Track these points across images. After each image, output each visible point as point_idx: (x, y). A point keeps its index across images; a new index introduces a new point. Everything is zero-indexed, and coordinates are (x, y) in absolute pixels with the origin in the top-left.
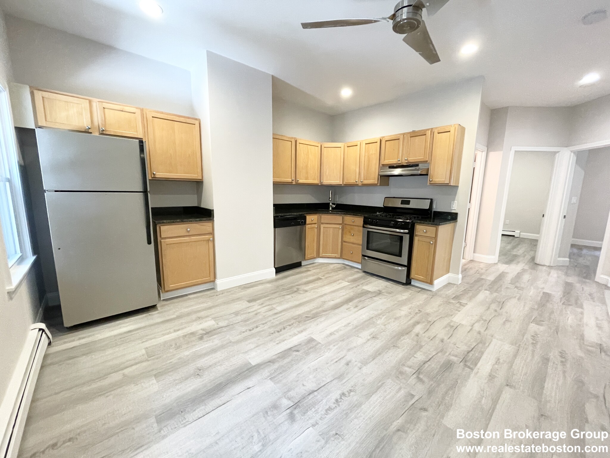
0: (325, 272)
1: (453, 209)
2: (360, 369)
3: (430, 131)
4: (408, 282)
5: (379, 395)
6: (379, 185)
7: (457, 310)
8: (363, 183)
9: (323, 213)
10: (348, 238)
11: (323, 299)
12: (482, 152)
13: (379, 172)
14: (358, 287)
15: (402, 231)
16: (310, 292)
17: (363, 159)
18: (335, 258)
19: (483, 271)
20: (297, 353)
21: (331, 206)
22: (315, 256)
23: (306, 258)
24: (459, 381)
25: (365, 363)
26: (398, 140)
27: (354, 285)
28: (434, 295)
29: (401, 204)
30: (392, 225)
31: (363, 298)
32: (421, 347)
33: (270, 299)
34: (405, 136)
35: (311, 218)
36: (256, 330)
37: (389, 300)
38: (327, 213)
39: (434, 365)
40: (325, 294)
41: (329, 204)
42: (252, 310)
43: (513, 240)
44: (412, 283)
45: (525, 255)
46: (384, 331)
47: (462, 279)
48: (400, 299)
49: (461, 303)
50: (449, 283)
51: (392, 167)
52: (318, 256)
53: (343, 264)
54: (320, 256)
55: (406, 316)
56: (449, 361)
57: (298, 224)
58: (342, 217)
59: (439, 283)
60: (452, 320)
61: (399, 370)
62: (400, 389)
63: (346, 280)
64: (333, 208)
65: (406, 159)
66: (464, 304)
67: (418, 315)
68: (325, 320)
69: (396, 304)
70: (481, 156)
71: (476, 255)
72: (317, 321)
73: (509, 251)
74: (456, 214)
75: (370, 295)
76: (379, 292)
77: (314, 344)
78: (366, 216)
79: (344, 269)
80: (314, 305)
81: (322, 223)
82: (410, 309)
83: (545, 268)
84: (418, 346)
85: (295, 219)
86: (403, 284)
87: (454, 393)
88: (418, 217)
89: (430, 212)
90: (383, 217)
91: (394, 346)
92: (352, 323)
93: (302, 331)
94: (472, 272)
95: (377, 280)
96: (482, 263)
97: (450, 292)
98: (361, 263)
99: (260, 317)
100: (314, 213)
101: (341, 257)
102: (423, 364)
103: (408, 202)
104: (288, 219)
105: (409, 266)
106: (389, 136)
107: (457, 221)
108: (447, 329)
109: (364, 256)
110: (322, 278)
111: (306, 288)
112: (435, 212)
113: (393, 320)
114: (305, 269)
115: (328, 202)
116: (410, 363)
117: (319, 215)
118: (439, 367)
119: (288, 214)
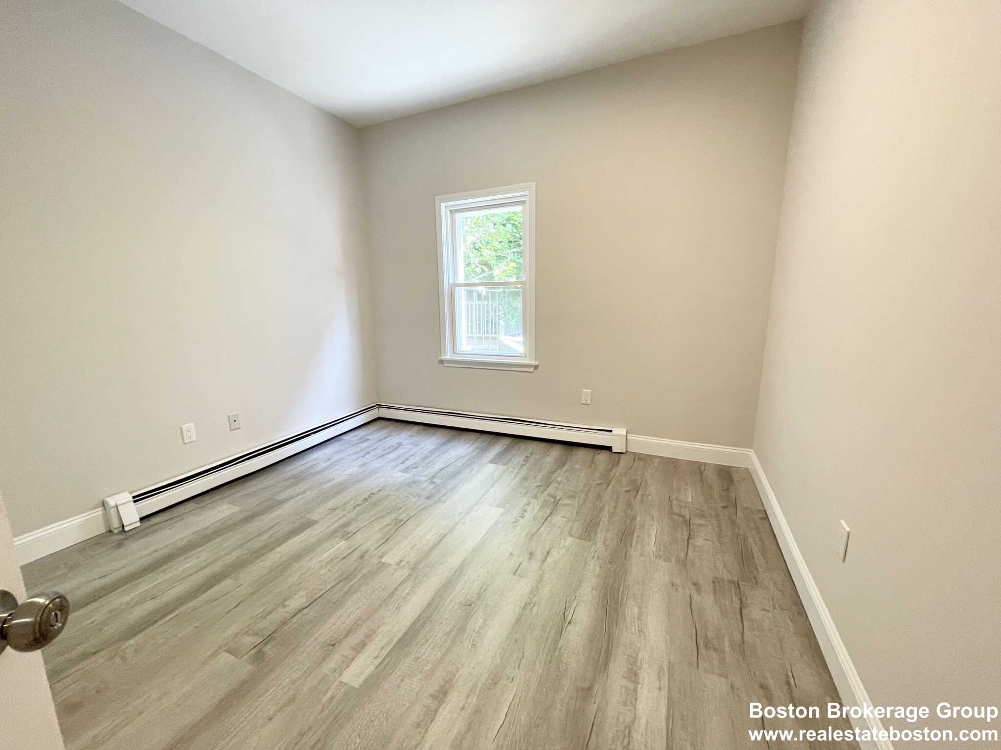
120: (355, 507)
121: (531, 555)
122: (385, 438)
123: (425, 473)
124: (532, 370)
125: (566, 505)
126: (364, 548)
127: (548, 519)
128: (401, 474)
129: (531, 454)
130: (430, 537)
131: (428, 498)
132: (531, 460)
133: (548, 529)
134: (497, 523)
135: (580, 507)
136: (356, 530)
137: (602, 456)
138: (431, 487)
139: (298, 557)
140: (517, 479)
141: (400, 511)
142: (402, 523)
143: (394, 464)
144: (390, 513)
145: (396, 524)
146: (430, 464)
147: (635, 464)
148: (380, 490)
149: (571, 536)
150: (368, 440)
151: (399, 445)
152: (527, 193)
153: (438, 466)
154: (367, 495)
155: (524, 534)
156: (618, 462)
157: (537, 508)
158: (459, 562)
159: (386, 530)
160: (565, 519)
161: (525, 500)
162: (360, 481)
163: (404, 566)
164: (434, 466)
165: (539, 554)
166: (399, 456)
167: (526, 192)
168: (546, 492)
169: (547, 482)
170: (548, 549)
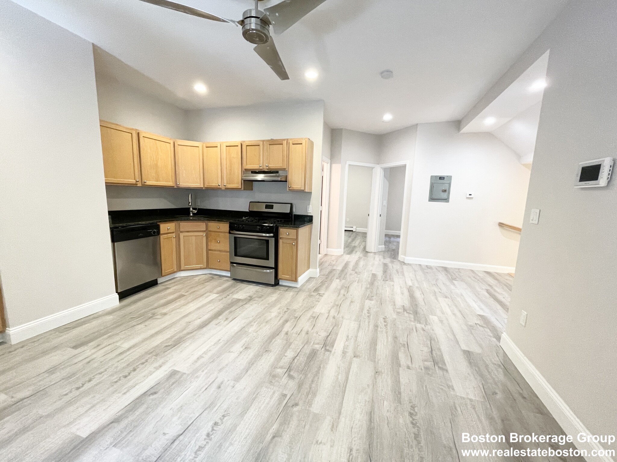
0: (189, 287)
1: (309, 212)
2: (233, 387)
3: (286, 141)
4: (277, 283)
5: (254, 408)
6: (243, 189)
7: (317, 301)
8: (226, 187)
9: (181, 220)
10: (213, 246)
11: (187, 319)
12: (327, 163)
13: (242, 177)
14: (228, 297)
15: (268, 235)
16: (169, 315)
17: (224, 162)
18: (201, 269)
19: (334, 263)
20: (155, 396)
21: (192, 212)
22: (175, 270)
23: (163, 274)
24: (322, 366)
25: (237, 379)
26: (258, 146)
27: (223, 296)
28: (299, 290)
29: (266, 208)
30: (258, 230)
31: (233, 309)
32: (291, 344)
33: (109, 337)
34: (265, 143)
35: (165, 227)
36: (88, 386)
37: (260, 304)
38: (187, 220)
39: (302, 359)
40: (190, 313)
41: (189, 208)
42: (81, 358)
43: (352, 234)
44: (280, 283)
45: (360, 245)
46: (256, 338)
47: (320, 272)
48: (270, 301)
49: (320, 294)
50: (311, 278)
51: (255, 172)
52: (180, 270)
53: (210, 274)
54: (182, 269)
55: (276, 317)
56: (313, 350)
57: (149, 235)
58: (205, 223)
59: (302, 279)
60: (314, 311)
61: (272, 375)
62: (274, 393)
63: (215, 291)
64: (193, 214)
65: (267, 165)
66: (322, 294)
67: (287, 313)
68: (191, 343)
69: (266, 307)
70: (327, 167)
71: (329, 249)
72: (181, 347)
73: (350, 243)
74: (312, 216)
75: (241, 304)
76: (249, 298)
77: (177, 377)
78: (231, 221)
79: (212, 279)
80: (176, 329)
81: (182, 232)
82: (279, 309)
83: (372, 254)
84: (288, 344)
85: (144, 228)
86: (272, 286)
87: (318, 378)
88: (281, 221)
89: (290, 215)
90: (249, 221)
91: (266, 351)
92: (222, 339)
93: (160, 366)
94: (327, 264)
95: (248, 285)
96: (333, 255)
97: (312, 285)
98: (230, 271)
99: (96, 365)
100: (170, 221)
101: (208, 267)
102: (293, 360)
103: (272, 207)
104: (133, 230)
105: (276, 268)
106: (249, 141)
107: (313, 223)
108: (310, 321)
109: (232, 263)
110: (186, 294)
111: (165, 310)
112: (295, 215)
113: (264, 324)
114: (164, 287)
115: (187, 207)
116: (281, 364)
117: (176, 224)
118: (306, 359)
119: (133, 223)
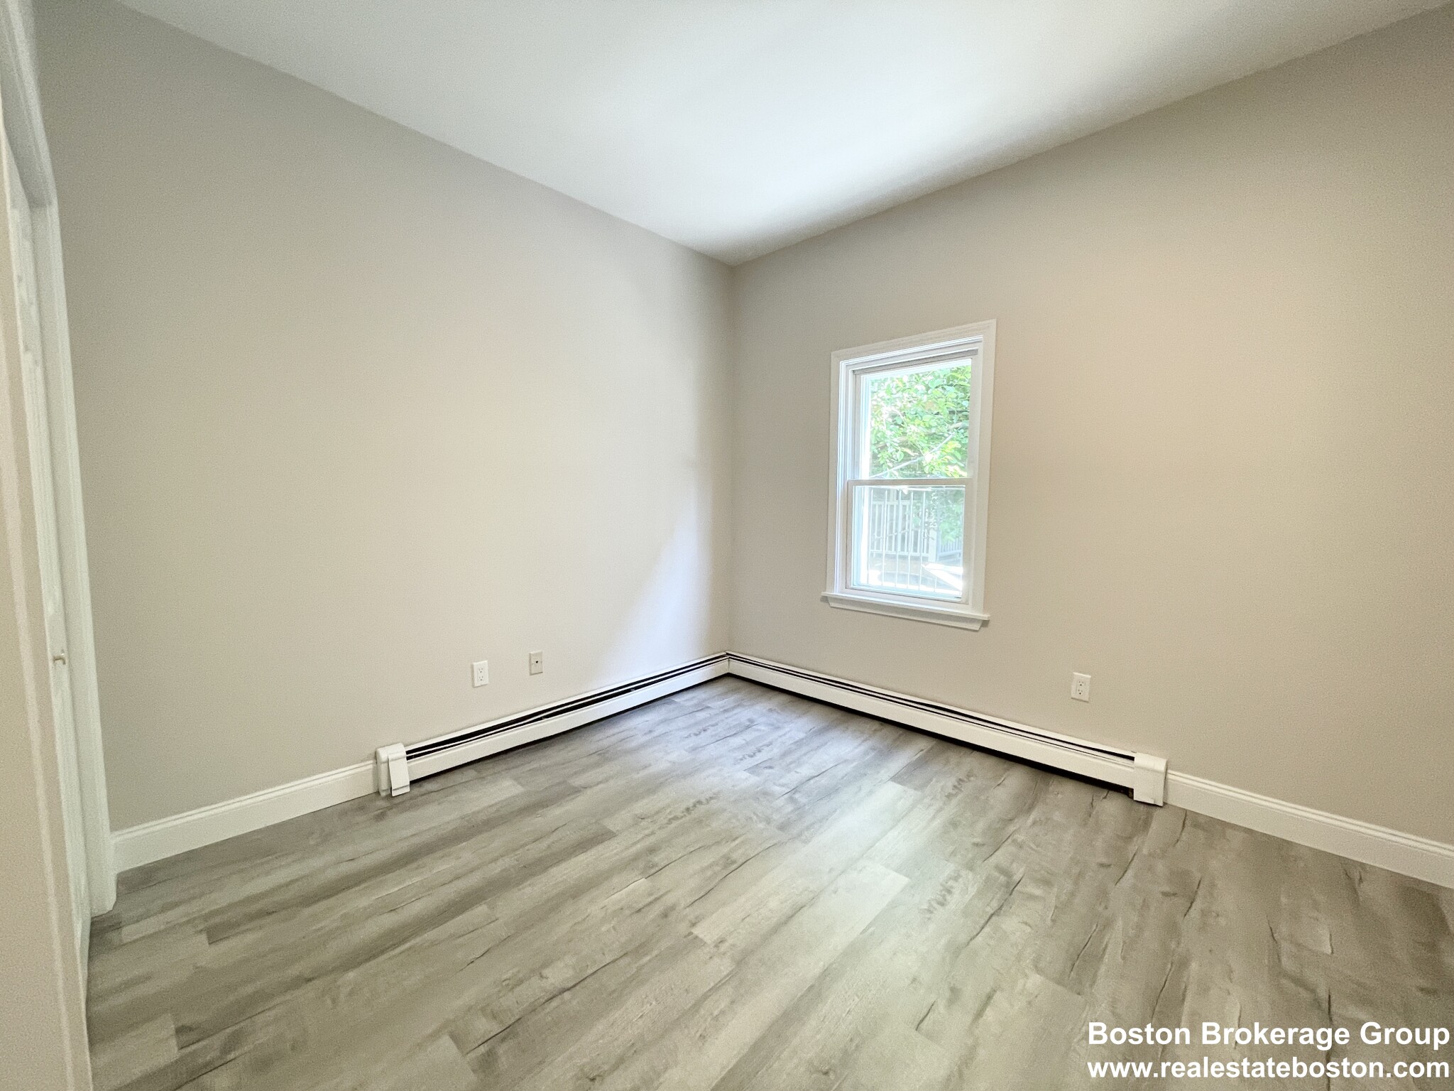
120: (670, 821)
121: (955, 993)
122: (734, 708)
123: (783, 781)
124: (976, 627)
125: (1032, 897)
126: (669, 900)
127: (991, 921)
128: (746, 774)
129: (968, 776)
130: (776, 905)
131: (782, 827)
132: (968, 788)
133: (992, 942)
134: (893, 905)
135: (1061, 908)
136: (666, 862)
137: (1111, 806)
138: (790, 808)
139: (577, 892)
140: (937, 823)
141: (737, 842)
142: (734, 866)
143: (739, 755)
144: (718, 843)
145: (725, 867)
146: (793, 765)
147: (1184, 837)
148: (711, 798)
149: (1038, 970)
150: (708, 707)
151: (750, 724)
152: (980, 337)
153: (805, 771)
154: (690, 803)
155: (943, 941)
156: (1146, 824)
157: (973, 891)
158: (817, 971)
159: (709, 873)
160: (1028, 930)
161: (950, 868)
162: (685, 776)
163: (724, 954)
164: (798, 770)
165: (971, 996)
166: (747, 743)
167: (982, 337)
168: (993, 860)
169: (995, 839)
170: (988, 990)
